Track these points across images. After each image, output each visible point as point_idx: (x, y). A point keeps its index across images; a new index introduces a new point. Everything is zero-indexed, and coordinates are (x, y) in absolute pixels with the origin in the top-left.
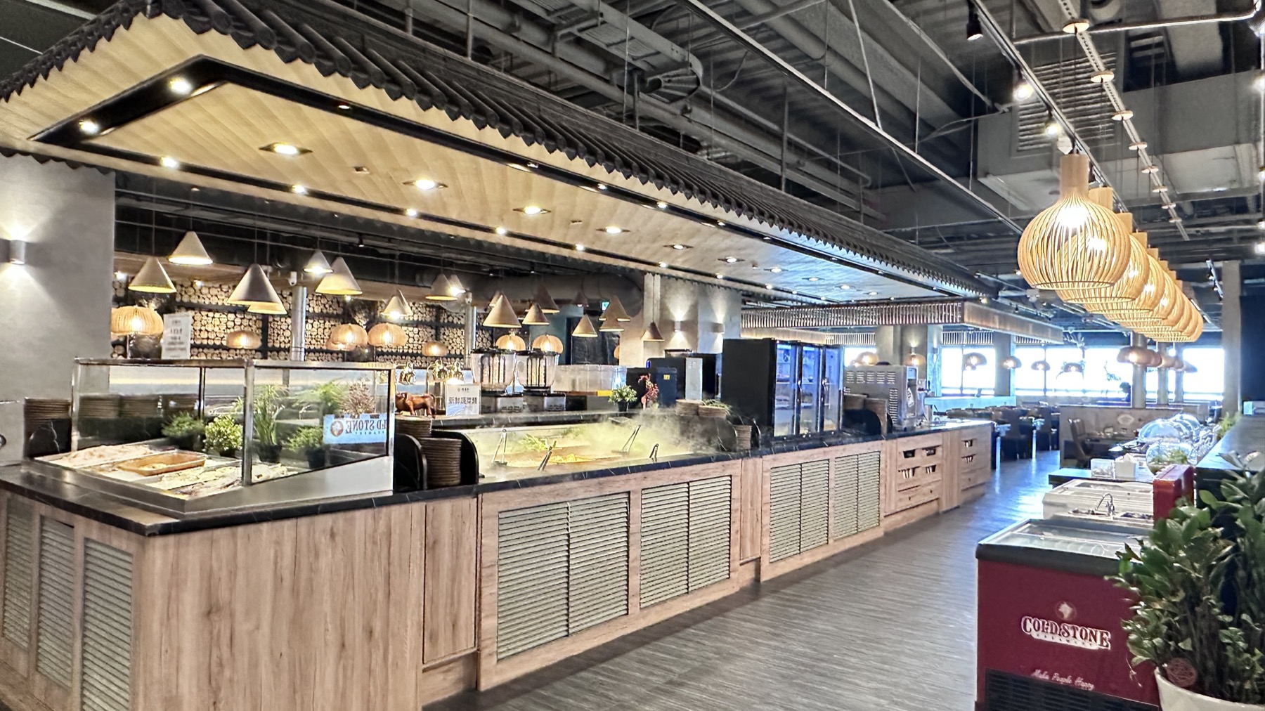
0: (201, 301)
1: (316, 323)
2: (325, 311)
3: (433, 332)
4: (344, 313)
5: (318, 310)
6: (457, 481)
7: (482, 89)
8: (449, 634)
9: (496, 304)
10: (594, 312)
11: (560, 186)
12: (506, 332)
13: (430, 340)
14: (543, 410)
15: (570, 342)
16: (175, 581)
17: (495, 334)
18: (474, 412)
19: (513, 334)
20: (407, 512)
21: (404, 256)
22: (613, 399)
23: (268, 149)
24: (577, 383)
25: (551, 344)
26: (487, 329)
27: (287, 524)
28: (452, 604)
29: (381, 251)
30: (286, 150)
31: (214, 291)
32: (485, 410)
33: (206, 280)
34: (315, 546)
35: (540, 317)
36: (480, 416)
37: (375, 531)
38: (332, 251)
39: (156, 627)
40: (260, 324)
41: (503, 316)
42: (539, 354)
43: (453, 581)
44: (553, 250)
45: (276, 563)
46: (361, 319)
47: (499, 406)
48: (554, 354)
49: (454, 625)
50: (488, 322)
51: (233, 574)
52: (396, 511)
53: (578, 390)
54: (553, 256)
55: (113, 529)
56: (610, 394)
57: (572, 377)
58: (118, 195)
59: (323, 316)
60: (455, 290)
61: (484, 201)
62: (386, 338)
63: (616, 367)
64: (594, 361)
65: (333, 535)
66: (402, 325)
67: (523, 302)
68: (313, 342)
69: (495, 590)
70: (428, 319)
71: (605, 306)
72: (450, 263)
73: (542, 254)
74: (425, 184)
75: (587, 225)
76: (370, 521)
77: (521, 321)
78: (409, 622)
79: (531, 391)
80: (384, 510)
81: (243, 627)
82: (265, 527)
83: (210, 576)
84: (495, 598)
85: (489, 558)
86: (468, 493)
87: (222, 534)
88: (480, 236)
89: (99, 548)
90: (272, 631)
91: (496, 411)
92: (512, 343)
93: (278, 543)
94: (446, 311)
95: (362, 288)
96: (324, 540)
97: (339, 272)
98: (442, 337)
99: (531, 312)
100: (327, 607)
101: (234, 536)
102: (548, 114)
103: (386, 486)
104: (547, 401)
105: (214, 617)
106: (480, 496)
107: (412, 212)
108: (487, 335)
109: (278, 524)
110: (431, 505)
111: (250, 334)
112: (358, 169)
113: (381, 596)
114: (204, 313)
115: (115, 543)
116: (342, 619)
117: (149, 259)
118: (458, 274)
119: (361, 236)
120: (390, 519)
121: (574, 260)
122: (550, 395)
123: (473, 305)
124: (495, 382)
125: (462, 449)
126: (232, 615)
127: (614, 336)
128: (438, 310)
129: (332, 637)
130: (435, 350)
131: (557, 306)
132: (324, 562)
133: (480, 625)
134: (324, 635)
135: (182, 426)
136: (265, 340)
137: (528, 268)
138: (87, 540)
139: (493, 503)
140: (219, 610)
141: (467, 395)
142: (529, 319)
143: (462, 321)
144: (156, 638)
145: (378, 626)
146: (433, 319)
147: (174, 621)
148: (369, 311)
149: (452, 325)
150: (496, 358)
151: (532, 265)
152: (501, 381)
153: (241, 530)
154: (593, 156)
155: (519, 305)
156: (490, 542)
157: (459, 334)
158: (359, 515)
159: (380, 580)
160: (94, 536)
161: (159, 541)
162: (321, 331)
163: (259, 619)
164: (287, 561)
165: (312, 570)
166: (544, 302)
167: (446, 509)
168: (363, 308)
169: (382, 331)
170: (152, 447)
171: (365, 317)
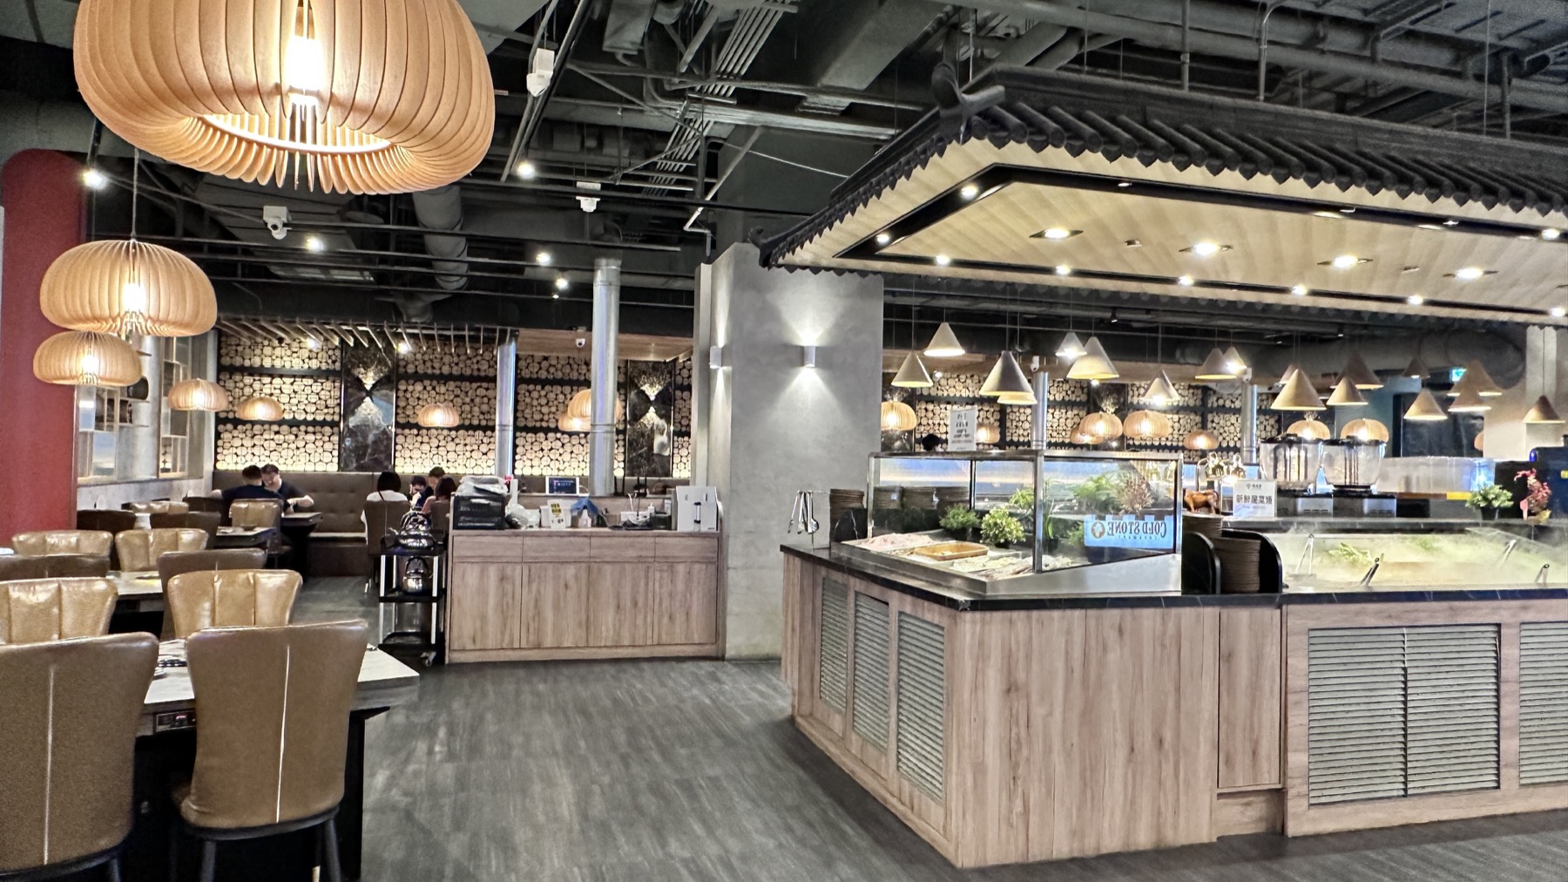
0: (940, 393)
1: (1057, 413)
2: (1067, 398)
3: (1198, 419)
4: (1088, 401)
5: (1059, 397)
6: (1256, 587)
7: (1281, 134)
8: (1248, 760)
9: (1288, 381)
10: (1438, 384)
11: (1388, 229)
12: (1299, 416)
13: (1195, 429)
14: (1361, 514)
15: (1399, 429)
16: (981, 656)
17: (1285, 419)
18: (1268, 513)
19: (1310, 419)
20: (1198, 616)
21: (1169, 329)
22: (1473, 503)
23: (1040, 235)
24: (1414, 481)
25: (1371, 430)
26: (1277, 413)
27: (1077, 614)
28: (1252, 729)
29: (1135, 325)
30: (1057, 233)
31: (951, 382)
32: (1281, 511)
33: (945, 371)
34: (1104, 639)
35: (1352, 394)
36: (1275, 519)
37: (1164, 634)
38: (1085, 329)
39: (966, 696)
40: (997, 416)
41: (1300, 396)
42: (1352, 443)
43: (1253, 702)
44: (1373, 306)
45: (1067, 653)
46: (1109, 406)
47: (1300, 508)
48: (1377, 443)
49: (1254, 753)
50: (1278, 405)
51: (1028, 657)
52: (1187, 613)
53: (1414, 490)
54: (1375, 314)
55: (926, 604)
56: (1467, 496)
57: (1405, 474)
58: (886, 293)
59: (1065, 404)
60: (1235, 366)
61: (1278, 258)
62: (1145, 427)
63: (1477, 461)
64: (1441, 452)
65: (1121, 631)
66: (1165, 412)
67: (1325, 375)
68: (1055, 434)
69: (1305, 721)
70: (1192, 403)
71: (1457, 375)
72: (1224, 332)
73: (1358, 314)
74: (1206, 249)
75: (1425, 271)
76: (1159, 619)
77: (1325, 401)
78: (1202, 739)
79: (1342, 492)
80: (1174, 611)
81: (1038, 712)
82: (1056, 614)
83: (1010, 656)
84: (1304, 730)
85: (1297, 681)
86: (1269, 603)
87: (1018, 616)
88: (1270, 298)
89: (912, 621)
90: (1064, 720)
91: (1295, 514)
92: (1309, 430)
93: (1069, 632)
94: (1215, 392)
95: (1118, 370)
96: (1112, 635)
97: (1093, 353)
98: (1209, 425)
99: (1340, 390)
100: (1116, 705)
101: (1029, 618)
102: (1370, 145)
103: (1174, 587)
104: (1367, 504)
105: (1013, 695)
106: (1284, 607)
107: (1186, 281)
108: (1272, 421)
109: (1069, 613)
110: (1226, 612)
111: (991, 426)
112: (1130, 243)
113: (1171, 705)
114: (943, 406)
115: (928, 617)
116: (1131, 724)
117: (909, 354)
118: (1236, 345)
119: (1114, 309)
120: (1180, 623)
121: (1408, 317)
122: (1372, 496)
123: (1252, 383)
124: (1295, 477)
125: (1261, 552)
126: (1028, 696)
127: (1476, 418)
128: (1206, 390)
129: (1121, 738)
130: (1202, 442)
131: (1376, 378)
132: (1113, 657)
133: (1286, 761)
134: (1113, 734)
135: (956, 517)
136: (1003, 434)
137: (1334, 330)
138: (901, 613)
139: (1300, 617)
140: (1017, 689)
141: (1258, 493)
142: (1337, 397)
143: (1238, 404)
144: (967, 706)
145: (1168, 736)
146: (1199, 403)
147: (980, 693)
148: (1119, 396)
149: (1223, 410)
150: (1295, 449)
151: (1341, 327)
152: (1302, 478)
153: (1035, 614)
154: (1435, 188)
155: (1320, 381)
156: (1298, 663)
157: (1233, 421)
158: (1147, 613)
159: (1170, 687)
160: (908, 610)
161: (968, 616)
162: (1063, 420)
163: (1052, 705)
164: (1077, 654)
165: (1102, 664)
166: (1357, 373)
167: (1241, 616)
168: (1111, 393)
169: (1139, 421)
170: (934, 536)
171: (1114, 404)
